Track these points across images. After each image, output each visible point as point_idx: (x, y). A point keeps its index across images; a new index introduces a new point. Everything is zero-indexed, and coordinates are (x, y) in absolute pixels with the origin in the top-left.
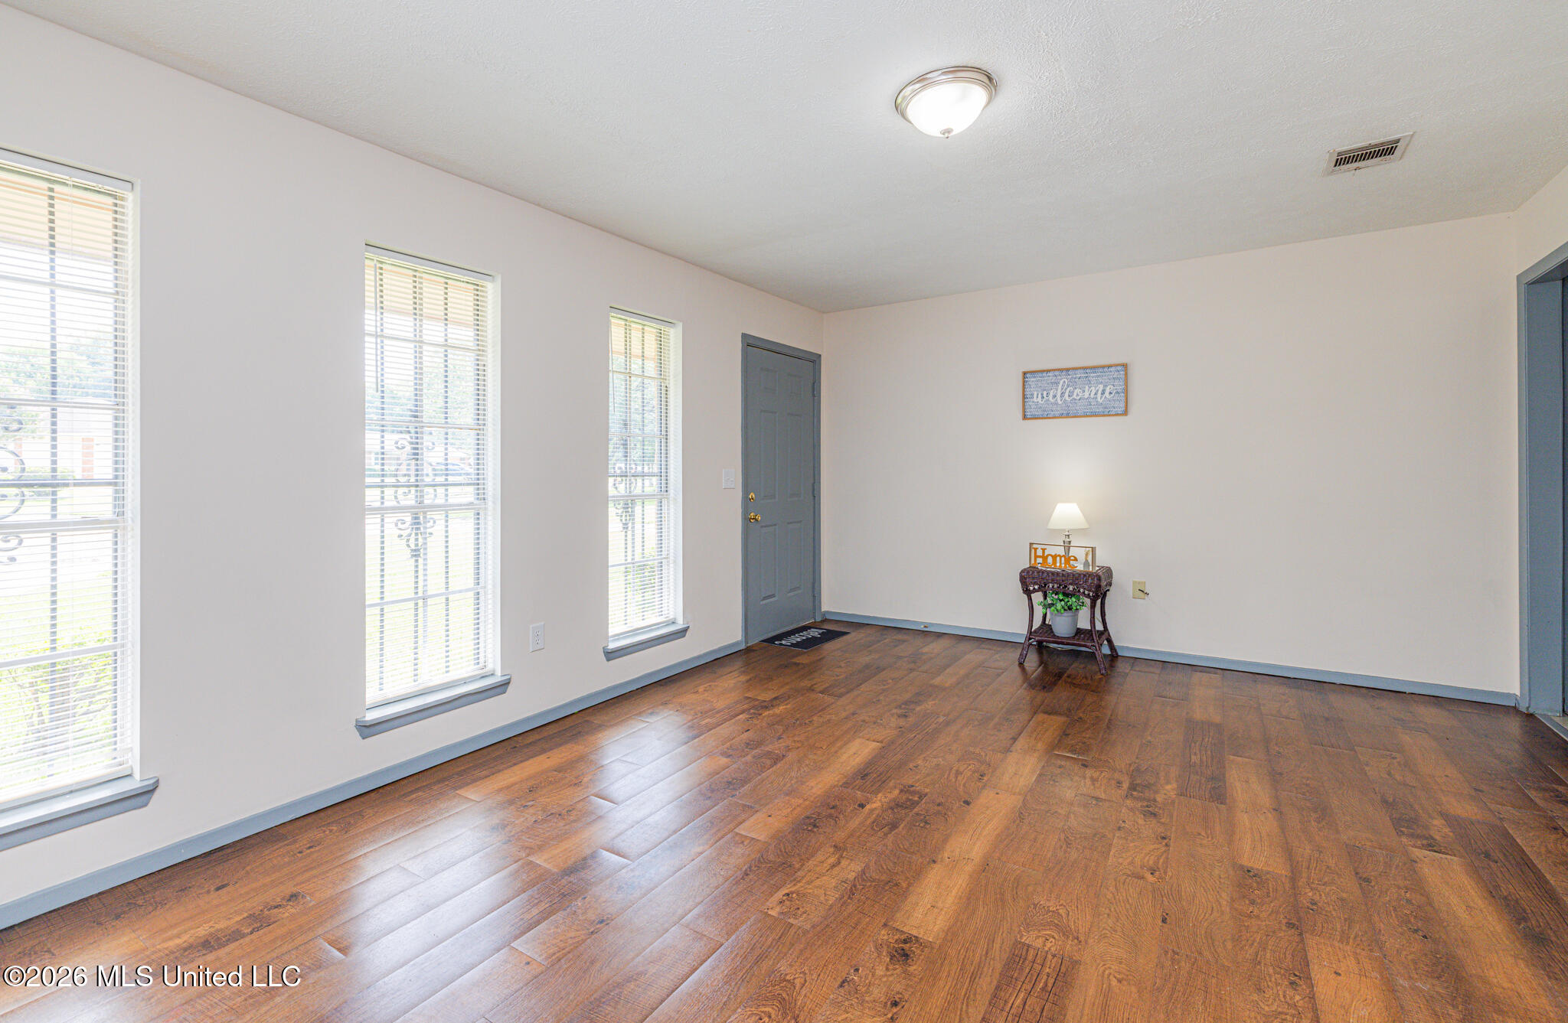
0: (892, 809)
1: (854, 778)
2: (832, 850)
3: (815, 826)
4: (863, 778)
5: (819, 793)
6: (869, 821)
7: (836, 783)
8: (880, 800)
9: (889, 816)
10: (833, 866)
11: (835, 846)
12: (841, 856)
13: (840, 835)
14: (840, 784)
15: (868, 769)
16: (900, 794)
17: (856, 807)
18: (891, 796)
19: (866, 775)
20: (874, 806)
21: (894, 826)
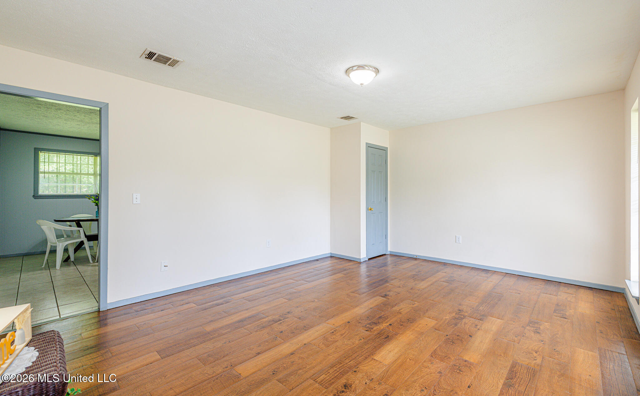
0: (379, 323)
1: (392, 337)
2: (402, 313)
3: (408, 320)
4: (388, 336)
5: (408, 332)
6: (389, 319)
7: (401, 335)
8: (382, 326)
9: (380, 320)
10: (401, 309)
11: (401, 314)
12: (399, 311)
13: (400, 316)
14: (399, 335)
15: (385, 341)
16: (373, 328)
17: (392, 325)
18: (378, 327)
19: (386, 338)
20: (386, 324)
21: (380, 317)
